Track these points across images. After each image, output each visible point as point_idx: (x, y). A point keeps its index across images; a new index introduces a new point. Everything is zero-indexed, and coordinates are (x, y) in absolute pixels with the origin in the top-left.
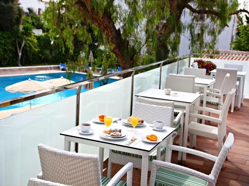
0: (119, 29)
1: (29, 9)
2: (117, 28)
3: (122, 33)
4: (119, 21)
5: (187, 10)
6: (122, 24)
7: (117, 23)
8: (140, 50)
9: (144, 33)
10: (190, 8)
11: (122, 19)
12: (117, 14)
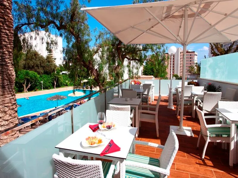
0: (97, 69)
1: (59, 65)
2: (96, 69)
3: (98, 70)
4: (96, 65)
5: (126, 59)
6: (98, 67)
7: (95, 66)
8: (107, 78)
9: (108, 70)
10: (127, 58)
11: (98, 64)
12: (95, 62)
